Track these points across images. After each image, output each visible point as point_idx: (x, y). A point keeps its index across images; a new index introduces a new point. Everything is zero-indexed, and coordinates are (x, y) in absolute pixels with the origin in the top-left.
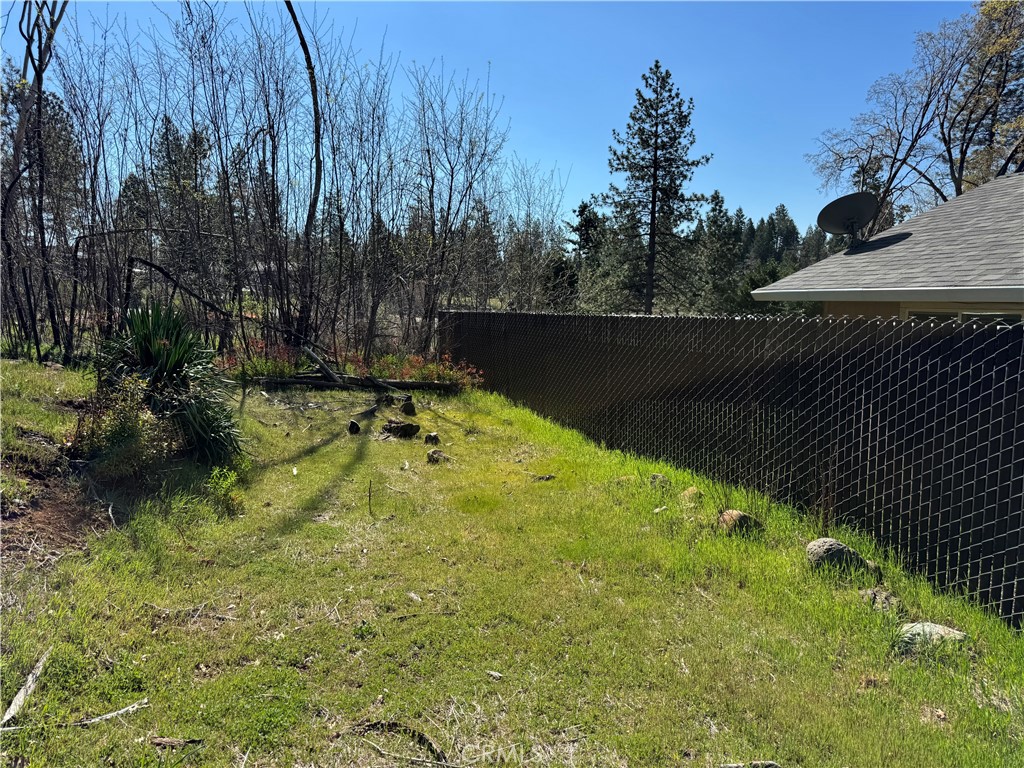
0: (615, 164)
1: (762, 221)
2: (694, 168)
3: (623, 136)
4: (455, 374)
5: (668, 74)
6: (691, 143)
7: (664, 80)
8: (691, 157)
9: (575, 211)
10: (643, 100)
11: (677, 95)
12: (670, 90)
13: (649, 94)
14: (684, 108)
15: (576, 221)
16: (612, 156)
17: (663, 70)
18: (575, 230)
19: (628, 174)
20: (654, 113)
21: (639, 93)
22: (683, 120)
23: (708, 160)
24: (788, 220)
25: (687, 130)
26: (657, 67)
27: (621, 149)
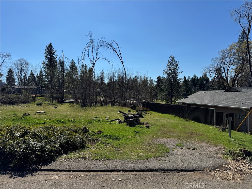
0: (164, 73)
1: (200, 77)
2: (179, 74)
3: (166, 68)
4: (147, 109)
5: (174, 57)
6: (179, 69)
7: (173, 58)
8: (179, 71)
9: (156, 78)
10: (169, 62)
11: (176, 61)
12: (174, 60)
13: (170, 61)
14: (177, 63)
15: (156, 80)
16: (164, 72)
17: (173, 57)
18: (156, 82)
19: (167, 75)
20: (171, 64)
21: (169, 61)
22: (177, 65)
23: (182, 72)
24: (207, 77)
25: (178, 67)
26: (172, 56)
27: (166, 71)
